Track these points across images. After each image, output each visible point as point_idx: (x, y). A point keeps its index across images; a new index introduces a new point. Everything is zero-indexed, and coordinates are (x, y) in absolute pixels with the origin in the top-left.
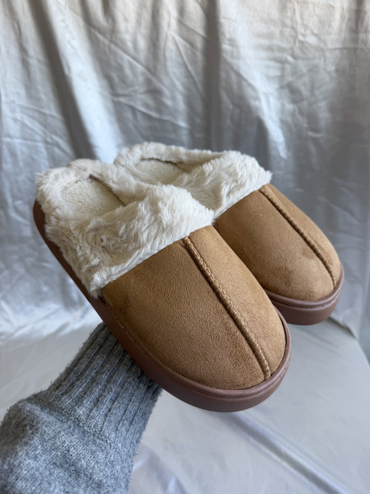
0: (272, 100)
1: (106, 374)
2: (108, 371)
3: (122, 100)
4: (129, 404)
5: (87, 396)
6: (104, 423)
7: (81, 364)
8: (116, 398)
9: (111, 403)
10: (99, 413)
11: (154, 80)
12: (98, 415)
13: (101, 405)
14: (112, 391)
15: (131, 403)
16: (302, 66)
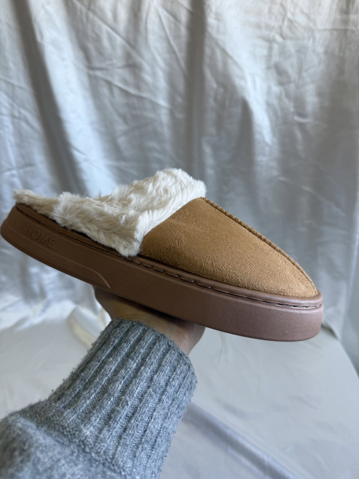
0: (258, 81)
1: (121, 382)
2: (122, 378)
3: (99, 73)
4: (150, 421)
5: (96, 411)
6: (117, 448)
7: (90, 370)
8: (133, 414)
9: (127, 420)
10: (111, 434)
11: (134, 54)
12: (109, 437)
13: (114, 424)
14: (128, 404)
15: (153, 420)
16: (291, 46)
